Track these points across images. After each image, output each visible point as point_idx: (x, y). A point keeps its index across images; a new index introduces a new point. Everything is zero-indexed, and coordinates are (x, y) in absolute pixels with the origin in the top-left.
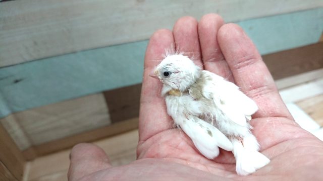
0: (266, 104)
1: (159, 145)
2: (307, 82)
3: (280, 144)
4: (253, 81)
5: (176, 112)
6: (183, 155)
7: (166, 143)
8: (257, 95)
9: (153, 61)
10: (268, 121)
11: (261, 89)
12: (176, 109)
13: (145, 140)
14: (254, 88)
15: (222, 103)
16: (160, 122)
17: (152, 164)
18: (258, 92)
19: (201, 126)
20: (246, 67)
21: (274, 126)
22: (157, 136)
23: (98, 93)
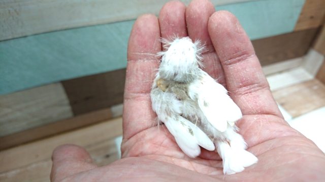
0: (256, 102)
1: (142, 144)
2: (280, 72)
3: (266, 142)
4: (244, 79)
5: (159, 109)
6: (168, 152)
7: (151, 141)
8: (247, 93)
9: (137, 53)
10: (255, 119)
11: (252, 86)
12: (159, 105)
13: (129, 139)
14: (245, 86)
15: (205, 104)
16: (145, 121)
17: (133, 164)
18: (248, 90)
19: (183, 124)
20: (238, 64)
21: (262, 124)
22: (141, 134)
23: (55, 83)
